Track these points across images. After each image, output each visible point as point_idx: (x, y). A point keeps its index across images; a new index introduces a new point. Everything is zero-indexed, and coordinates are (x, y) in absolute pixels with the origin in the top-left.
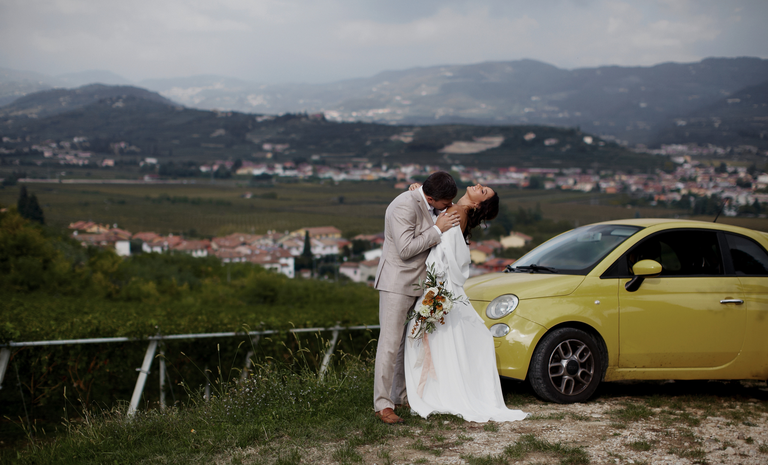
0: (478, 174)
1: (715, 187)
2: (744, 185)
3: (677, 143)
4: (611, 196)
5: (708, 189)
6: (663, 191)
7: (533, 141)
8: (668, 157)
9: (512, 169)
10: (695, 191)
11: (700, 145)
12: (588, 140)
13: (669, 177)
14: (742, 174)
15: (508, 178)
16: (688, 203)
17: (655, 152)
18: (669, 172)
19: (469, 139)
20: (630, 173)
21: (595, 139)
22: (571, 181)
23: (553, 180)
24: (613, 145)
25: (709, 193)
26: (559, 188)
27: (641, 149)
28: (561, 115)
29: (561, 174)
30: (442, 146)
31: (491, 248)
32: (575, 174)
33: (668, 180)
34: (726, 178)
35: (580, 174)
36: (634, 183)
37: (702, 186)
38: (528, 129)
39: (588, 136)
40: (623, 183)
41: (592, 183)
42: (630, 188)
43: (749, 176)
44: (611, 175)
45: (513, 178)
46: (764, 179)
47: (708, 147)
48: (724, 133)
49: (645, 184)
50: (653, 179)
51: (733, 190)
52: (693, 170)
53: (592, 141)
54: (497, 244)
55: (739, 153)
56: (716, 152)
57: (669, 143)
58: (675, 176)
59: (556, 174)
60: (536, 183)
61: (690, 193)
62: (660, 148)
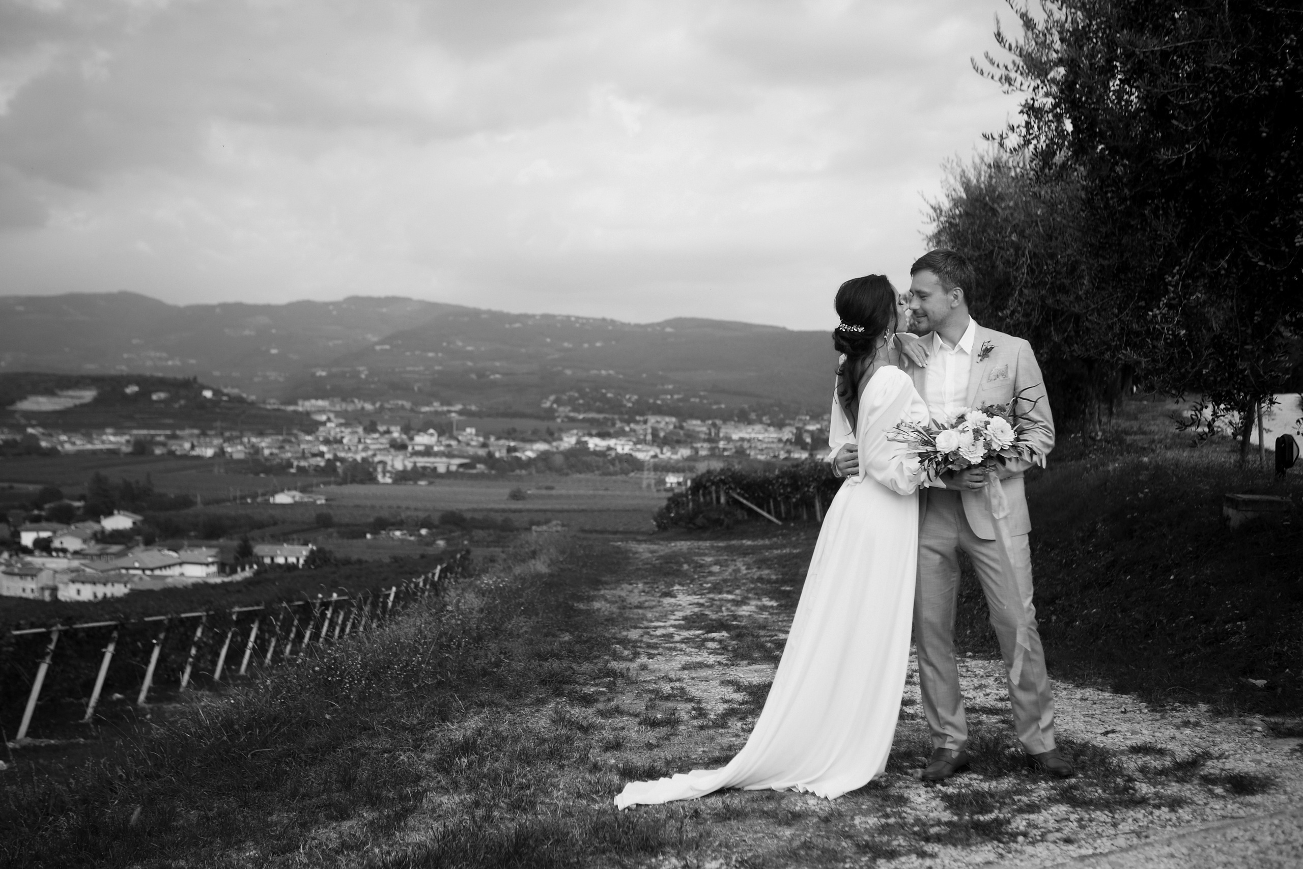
0: (64, 438)
1: (366, 449)
2: (400, 447)
3: (317, 398)
4: (240, 461)
5: (356, 452)
6: (303, 456)
7: (136, 396)
8: (308, 414)
9: (109, 430)
10: (342, 454)
11: (344, 400)
12: (208, 394)
13: (309, 438)
14: (396, 434)
15: (103, 442)
16: (334, 470)
17: (291, 408)
18: (309, 433)
19: (49, 392)
20: (261, 434)
21: (216, 392)
22: (187, 446)
23: (164, 444)
24: (240, 400)
25: (359, 458)
26: (172, 453)
27: (272, 404)
28: (170, 363)
29: (174, 437)
30: (13, 402)
31: (89, 532)
32: (192, 436)
33: (308, 442)
34: (377, 439)
35: (198, 436)
36: (266, 445)
37: (349, 449)
38: (129, 380)
39: (208, 388)
40: (253, 446)
41: (215, 446)
42: (263, 454)
43: (404, 437)
44: (237, 437)
45: (111, 442)
46: (422, 440)
47: (353, 402)
48: (372, 386)
49: (281, 448)
50: (290, 442)
51: (386, 452)
52: (338, 430)
53: (214, 395)
54: (96, 527)
55: (390, 410)
56: (363, 408)
57: (307, 398)
58: (317, 438)
59: (167, 437)
60: (141, 448)
61: (336, 458)
62: (296, 404)
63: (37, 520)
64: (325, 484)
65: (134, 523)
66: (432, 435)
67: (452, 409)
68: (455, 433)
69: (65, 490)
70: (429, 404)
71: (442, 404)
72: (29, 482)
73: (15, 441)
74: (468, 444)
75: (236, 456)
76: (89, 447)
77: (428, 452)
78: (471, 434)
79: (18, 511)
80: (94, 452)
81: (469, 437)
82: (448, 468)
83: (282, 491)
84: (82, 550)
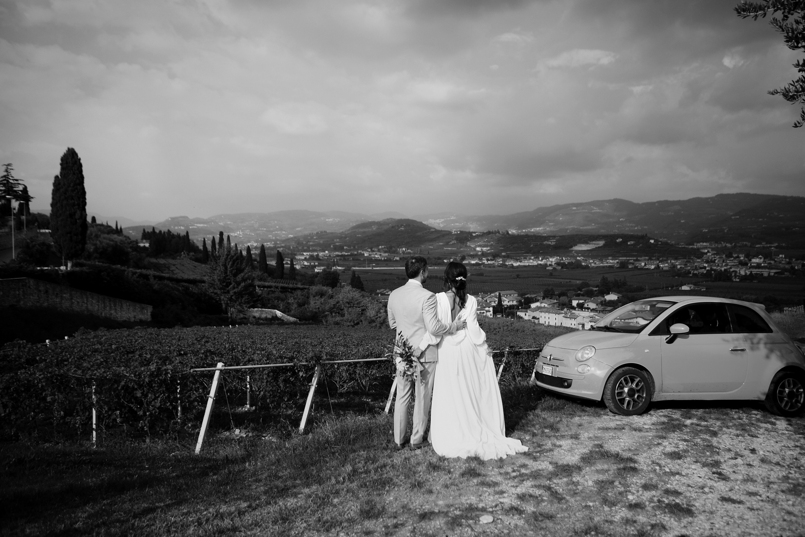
0: (591, 261)
1: (726, 265)
2: (743, 264)
3: (703, 242)
4: (666, 271)
5: (722, 267)
6: (696, 269)
7: (621, 243)
8: (698, 249)
9: (610, 258)
10: (714, 268)
11: (716, 242)
12: (652, 241)
13: (699, 260)
14: (742, 258)
15: (607, 263)
16: (711, 275)
17: (691, 247)
18: (699, 258)
19: (586, 242)
20: (676, 259)
21: (656, 241)
22: (643, 264)
23: (633, 264)
24: (666, 243)
25: (723, 269)
26: (636, 268)
27: (682, 245)
28: (636, 228)
29: (637, 260)
30: (572, 247)
31: (599, 301)
32: (645, 260)
33: (698, 262)
34: (733, 260)
35: (648, 260)
36: (679, 264)
37: (718, 265)
38: (618, 236)
39: (652, 239)
40: (672, 264)
41: (655, 265)
42: (677, 268)
43: (746, 259)
44: (665, 260)
45: (610, 263)
46: (755, 261)
47: (721, 243)
48: (730, 236)
49: (685, 265)
50: (690, 262)
51: (737, 267)
52: (713, 256)
53: (654, 242)
54: (602, 299)
55: (740, 246)
56: (726, 246)
57: (698, 242)
58: (703, 260)
59: (634, 260)
60: (623, 265)
61: (712, 270)
62: (693, 245)
63: (578, 295)
64: (706, 281)
65: (618, 297)
66: (761, 258)
67: (773, 245)
68: (773, 257)
69: (591, 283)
70: (760, 243)
71: (766, 244)
72: (577, 280)
73: (572, 262)
74: (780, 263)
75: (664, 269)
76: (601, 265)
77: (758, 266)
78: (782, 257)
79: (572, 291)
80: (603, 267)
81: (781, 259)
82: (769, 274)
83: (685, 284)
84: (596, 309)
